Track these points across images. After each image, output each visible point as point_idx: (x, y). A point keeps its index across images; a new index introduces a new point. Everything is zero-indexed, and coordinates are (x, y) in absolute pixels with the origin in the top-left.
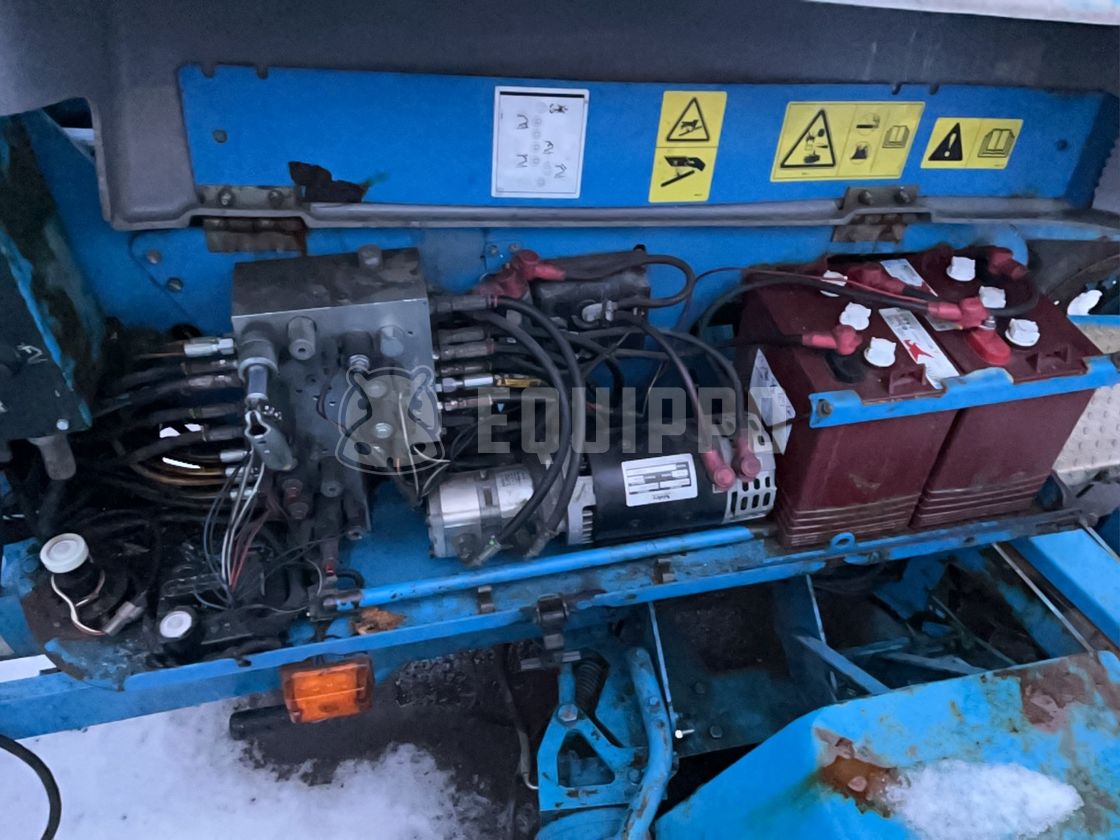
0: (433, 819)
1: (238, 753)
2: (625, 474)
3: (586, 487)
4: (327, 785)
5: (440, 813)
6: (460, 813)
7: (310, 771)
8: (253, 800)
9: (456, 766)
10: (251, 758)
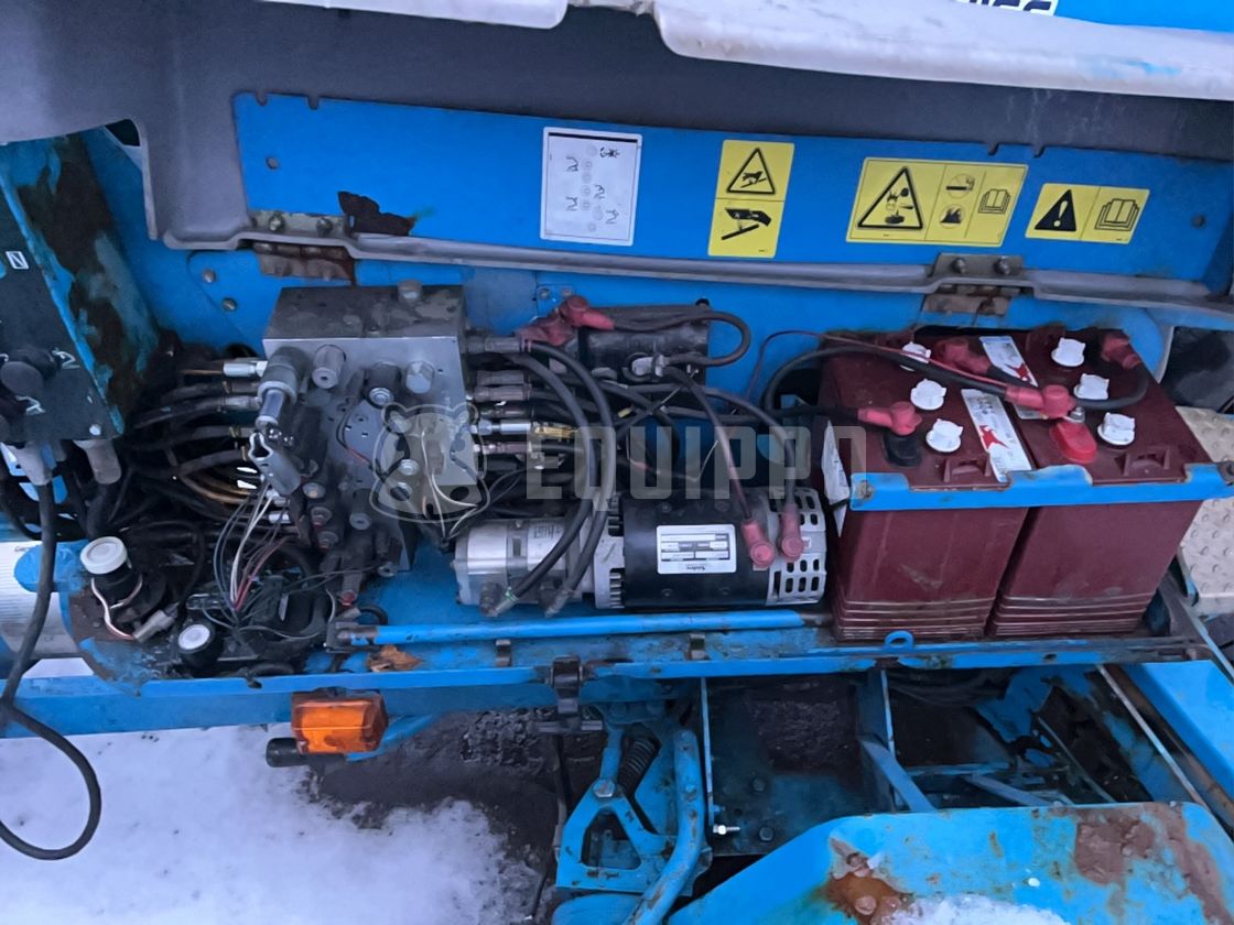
0: (474, 883)
1: (296, 784)
2: (660, 538)
3: (616, 548)
4: (376, 831)
5: (483, 878)
6: (503, 882)
7: (362, 814)
8: (302, 834)
9: (509, 831)
10: (308, 791)
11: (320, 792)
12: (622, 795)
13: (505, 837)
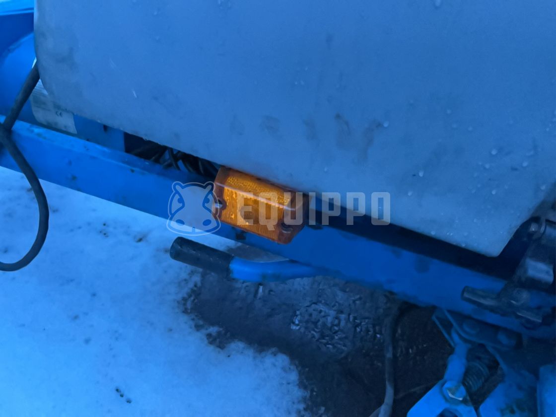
1: (178, 297)
4: (219, 350)
7: (214, 334)
8: (171, 330)
9: (312, 391)
10: (185, 304)
11: (192, 309)
12: (470, 403)
13: (307, 394)
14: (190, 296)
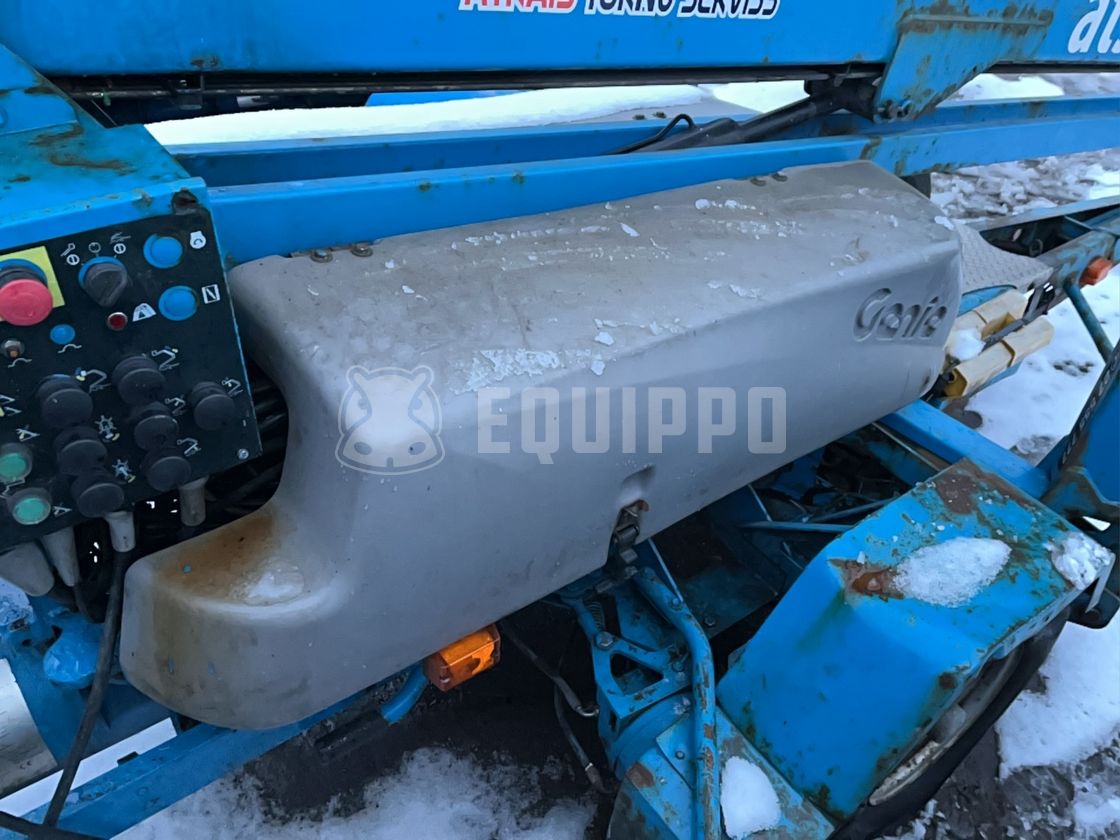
4: (361, 812)
5: (479, 793)
7: (339, 806)
11: (287, 812)
12: (617, 639)
14: (268, 804)
